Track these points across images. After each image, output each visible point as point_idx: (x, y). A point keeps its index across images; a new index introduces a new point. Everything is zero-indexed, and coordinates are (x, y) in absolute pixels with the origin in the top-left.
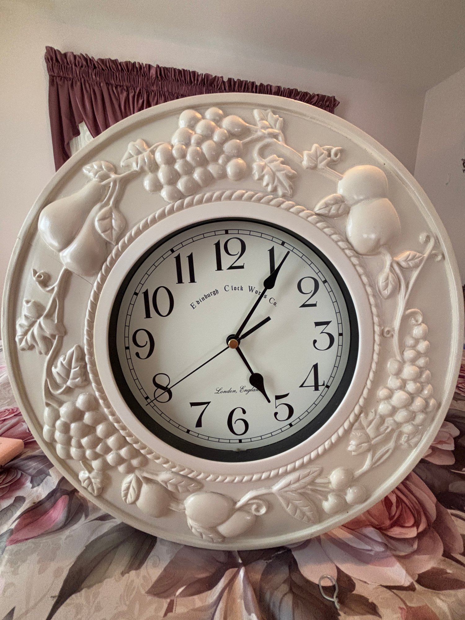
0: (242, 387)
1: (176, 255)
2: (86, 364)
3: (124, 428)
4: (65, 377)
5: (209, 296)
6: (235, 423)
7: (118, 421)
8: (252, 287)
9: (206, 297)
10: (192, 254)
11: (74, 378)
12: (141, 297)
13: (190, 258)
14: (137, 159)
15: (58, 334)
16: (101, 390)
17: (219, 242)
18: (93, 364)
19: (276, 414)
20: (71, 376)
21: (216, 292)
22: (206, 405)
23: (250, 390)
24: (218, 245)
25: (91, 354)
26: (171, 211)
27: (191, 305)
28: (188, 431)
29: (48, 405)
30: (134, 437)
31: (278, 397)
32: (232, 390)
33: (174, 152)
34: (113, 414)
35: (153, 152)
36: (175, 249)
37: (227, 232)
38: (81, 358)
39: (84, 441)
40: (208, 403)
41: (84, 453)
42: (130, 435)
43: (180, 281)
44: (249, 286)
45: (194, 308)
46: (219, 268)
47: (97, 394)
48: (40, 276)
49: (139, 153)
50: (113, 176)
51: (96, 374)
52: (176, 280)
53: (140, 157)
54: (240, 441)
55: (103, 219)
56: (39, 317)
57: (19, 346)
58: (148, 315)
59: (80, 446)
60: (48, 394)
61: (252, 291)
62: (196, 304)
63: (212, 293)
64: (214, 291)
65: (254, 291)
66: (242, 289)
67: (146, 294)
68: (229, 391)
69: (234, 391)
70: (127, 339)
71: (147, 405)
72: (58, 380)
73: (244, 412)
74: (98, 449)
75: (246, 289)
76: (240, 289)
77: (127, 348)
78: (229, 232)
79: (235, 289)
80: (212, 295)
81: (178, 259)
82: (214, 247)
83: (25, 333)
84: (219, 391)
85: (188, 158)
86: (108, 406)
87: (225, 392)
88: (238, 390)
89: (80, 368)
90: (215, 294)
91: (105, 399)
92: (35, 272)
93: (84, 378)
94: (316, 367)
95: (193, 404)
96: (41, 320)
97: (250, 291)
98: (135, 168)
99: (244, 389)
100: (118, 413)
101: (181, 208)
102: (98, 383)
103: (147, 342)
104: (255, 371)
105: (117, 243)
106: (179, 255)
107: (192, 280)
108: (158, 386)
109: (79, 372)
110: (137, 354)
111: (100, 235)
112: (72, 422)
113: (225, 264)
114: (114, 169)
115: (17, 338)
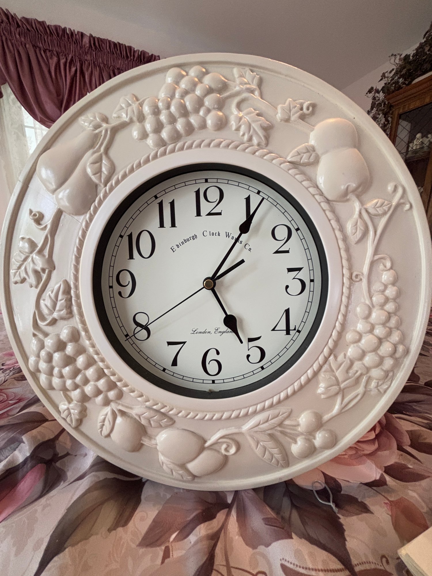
0: (216, 329)
1: (159, 201)
2: (71, 297)
3: (103, 360)
4: (52, 310)
5: (188, 240)
6: (209, 364)
7: (97, 354)
8: (228, 233)
9: (185, 241)
10: (173, 201)
11: (60, 310)
12: (126, 239)
13: (172, 204)
14: (127, 111)
15: (48, 269)
16: (83, 322)
17: (199, 189)
18: (78, 297)
19: (248, 356)
20: (57, 308)
21: (194, 237)
22: (182, 345)
23: (224, 332)
24: (198, 193)
25: (77, 287)
26: (155, 157)
27: (171, 248)
28: (164, 370)
29: (34, 335)
30: (111, 369)
31: (250, 340)
32: (207, 331)
33: (160, 105)
34: (93, 346)
35: (141, 105)
36: (158, 196)
37: (206, 181)
38: (67, 291)
39: (66, 371)
40: (184, 343)
41: (64, 383)
42: (108, 367)
43: (162, 225)
44: (226, 232)
45: (174, 252)
46: (199, 214)
47: (80, 327)
48: (35, 215)
49: (130, 105)
50: (104, 125)
51: (79, 306)
52: (158, 224)
53: (130, 109)
54: (213, 382)
55: (94, 163)
56: (31, 252)
57: (12, 279)
58: (131, 257)
59: (61, 376)
60: (36, 325)
61: (229, 237)
62: (176, 247)
63: (191, 238)
64: (193, 236)
65: (231, 237)
66: (219, 235)
67: (130, 236)
68: (204, 332)
69: (209, 332)
70: (111, 278)
71: (125, 341)
72: (45, 311)
73: (218, 353)
74: (79, 379)
75: (223, 234)
76: (217, 234)
77: (111, 287)
78: (209, 180)
79: (213, 234)
80: (191, 240)
81: (161, 205)
82: (194, 195)
83: (19, 268)
84: (194, 332)
85: (173, 109)
86: (89, 338)
87: (200, 332)
88: (213, 331)
89: (66, 300)
90: (194, 239)
91: (86, 331)
92: (31, 212)
93: (69, 310)
94: (287, 311)
95: (169, 343)
96: (34, 255)
97: (227, 236)
98: (125, 118)
99: (219, 331)
101: (164, 153)
102: (81, 315)
103: (129, 282)
104: (228, 313)
105: (106, 186)
106: (162, 201)
107: (173, 225)
108: (138, 324)
109: (65, 304)
110: (120, 293)
111: (90, 178)
112: (55, 352)
113: (204, 210)
114: (106, 120)
115: (12, 272)
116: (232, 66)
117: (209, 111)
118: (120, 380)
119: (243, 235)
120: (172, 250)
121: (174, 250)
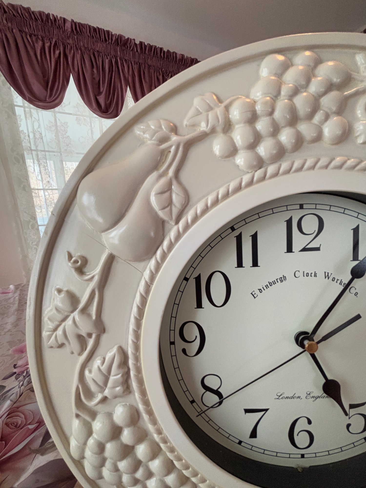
0: (308, 393)
1: (238, 234)
2: (129, 369)
3: (172, 450)
4: (104, 386)
5: (274, 283)
6: (298, 435)
7: (165, 441)
8: (328, 273)
9: (271, 284)
10: (256, 233)
11: (114, 387)
12: (192, 283)
13: (255, 238)
14: (207, 116)
15: (96, 333)
16: (146, 403)
17: (291, 218)
18: (139, 370)
19: (348, 426)
20: (110, 384)
21: (283, 279)
22: (263, 413)
23: (319, 397)
24: (289, 223)
25: (137, 359)
26: (251, 183)
27: (252, 293)
28: (240, 443)
29: (77, 416)
30: (184, 461)
31: (352, 406)
32: (297, 395)
33: (258, 108)
34: (159, 432)
35: (227, 108)
36: (235, 227)
37: (301, 207)
38: (124, 362)
39: (123, 465)
40: (266, 410)
41: (120, 477)
42: (179, 459)
43: (240, 264)
44: (325, 272)
45: (255, 298)
46: (290, 249)
47: (141, 407)
48: (76, 262)
49: (210, 108)
50: (174, 138)
51: (141, 382)
52: (236, 264)
53: (211, 114)
54: (303, 456)
55: (162, 193)
56: (72, 312)
57: (46, 344)
58: (199, 305)
59: (116, 469)
60: (79, 403)
61: (328, 278)
62: (257, 292)
63: (279, 280)
64: (281, 278)
65: (331, 278)
66: (315, 276)
67: (198, 279)
68: (293, 397)
69: (299, 397)
70: (172, 332)
71: (197, 416)
72: (93, 388)
73: (310, 422)
74: (139, 474)
75: (321, 275)
76: (313, 275)
77: (172, 343)
78: (305, 206)
79: (307, 275)
80: (278, 282)
81: (239, 239)
82: (284, 226)
83: (55, 329)
84: (279, 397)
86: (154, 422)
87: (287, 398)
88: (303, 396)
89: (122, 376)
90: (282, 281)
91: (150, 413)
92: (70, 257)
93: (125, 387)
95: (247, 411)
96: (76, 314)
97: (325, 277)
98: (203, 127)
99: (311, 395)
100: (165, 431)
101: (263, 178)
102: (143, 393)
103: (196, 337)
104: (330, 377)
105: (177, 222)
106: (241, 234)
107: (255, 263)
108: (207, 389)
109: (121, 380)
110: (184, 351)
111: (156, 213)
112: (107, 442)
113: (297, 244)
114: (175, 130)
115: (45, 334)
116: (355, 51)
117: (327, 117)
118: (195, 474)
119: (356, 280)
120: (253, 295)
121: (255, 296)
